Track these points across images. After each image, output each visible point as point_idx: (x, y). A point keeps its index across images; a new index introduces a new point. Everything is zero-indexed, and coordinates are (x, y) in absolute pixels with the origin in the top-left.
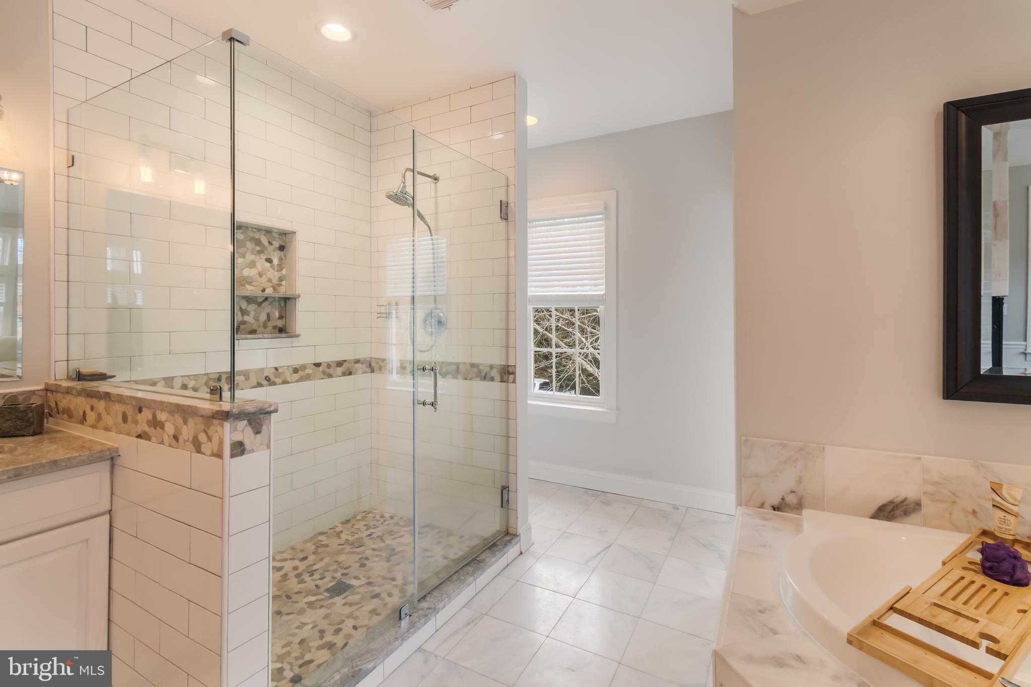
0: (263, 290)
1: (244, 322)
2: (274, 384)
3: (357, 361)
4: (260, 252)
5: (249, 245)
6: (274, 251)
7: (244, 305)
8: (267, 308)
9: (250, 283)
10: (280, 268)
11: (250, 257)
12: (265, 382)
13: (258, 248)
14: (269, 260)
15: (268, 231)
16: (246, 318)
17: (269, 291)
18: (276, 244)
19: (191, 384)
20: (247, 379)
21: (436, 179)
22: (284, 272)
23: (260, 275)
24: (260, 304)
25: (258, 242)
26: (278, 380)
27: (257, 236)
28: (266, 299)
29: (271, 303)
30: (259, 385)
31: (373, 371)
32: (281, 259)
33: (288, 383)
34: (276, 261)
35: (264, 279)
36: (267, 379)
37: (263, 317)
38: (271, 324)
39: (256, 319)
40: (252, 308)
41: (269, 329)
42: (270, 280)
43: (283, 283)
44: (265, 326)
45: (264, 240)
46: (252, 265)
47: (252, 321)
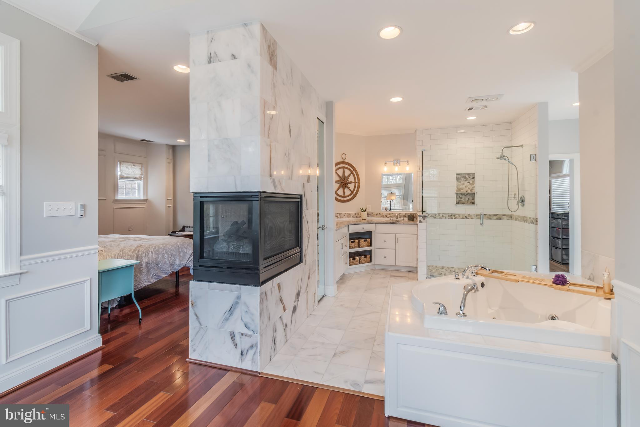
0: (467, 191)
1: (461, 201)
2: (468, 219)
3: (504, 215)
4: (465, 180)
5: (462, 179)
6: (471, 179)
7: (461, 196)
8: (468, 196)
9: (463, 190)
10: (473, 184)
11: (462, 182)
12: (465, 218)
13: (465, 179)
14: (469, 182)
15: (468, 174)
16: (461, 199)
17: (469, 192)
18: (471, 177)
19: (444, 216)
20: (459, 216)
21: (522, 146)
22: (474, 185)
23: (466, 187)
24: (466, 195)
25: (465, 177)
26: (469, 218)
27: (465, 176)
28: (468, 194)
29: (470, 195)
30: (463, 218)
31: (512, 220)
32: (473, 181)
33: (473, 219)
34: (471, 182)
35: (467, 188)
36: (466, 217)
37: (467, 199)
38: (470, 201)
39: (465, 200)
40: (463, 197)
41: (469, 202)
42: (469, 188)
43: (474, 189)
44: (468, 202)
45: (467, 177)
46: (463, 184)
47: (463, 200)
